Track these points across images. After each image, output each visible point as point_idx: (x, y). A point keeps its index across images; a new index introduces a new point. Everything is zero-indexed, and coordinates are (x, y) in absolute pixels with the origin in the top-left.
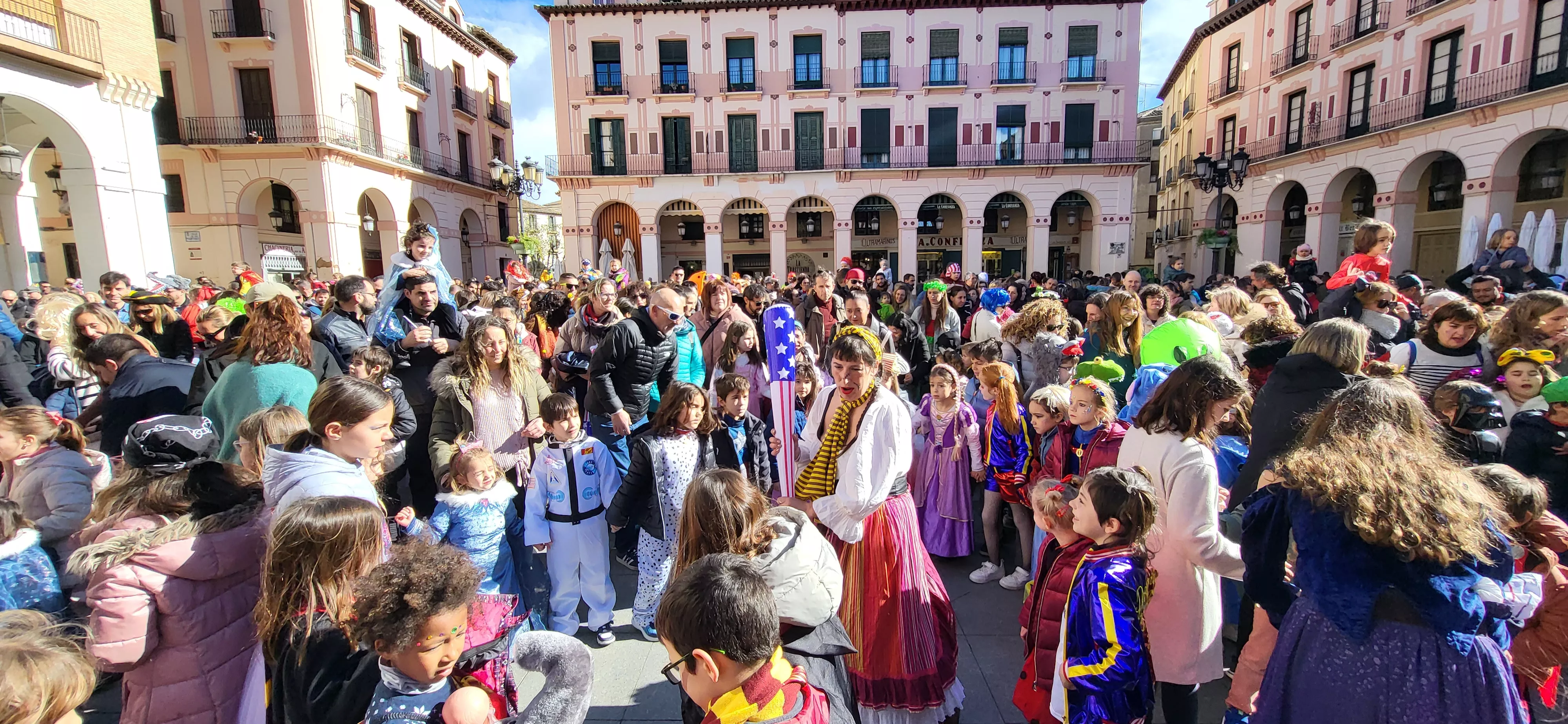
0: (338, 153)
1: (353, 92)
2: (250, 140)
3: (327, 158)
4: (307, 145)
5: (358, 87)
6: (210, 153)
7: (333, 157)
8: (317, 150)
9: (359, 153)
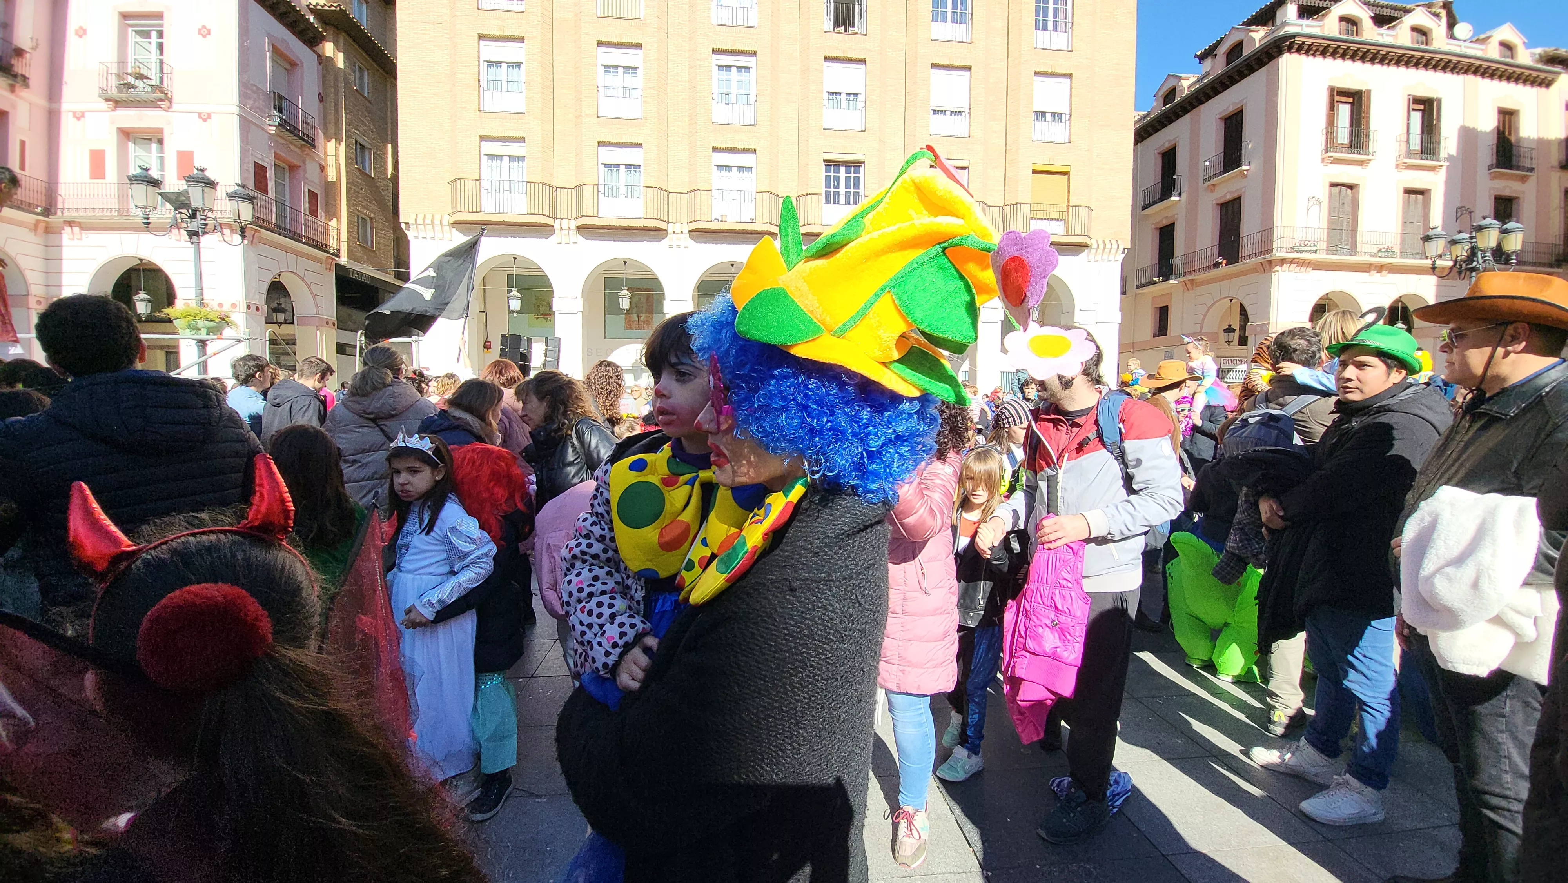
0: (1292, 261)
1: (1323, 192)
2: (1217, 265)
3: (1278, 268)
4: (1259, 259)
5: (1333, 185)
6: (1188, 282)
7: (1286, 266)
8: (1270, 262)
9: (1322, 256)
